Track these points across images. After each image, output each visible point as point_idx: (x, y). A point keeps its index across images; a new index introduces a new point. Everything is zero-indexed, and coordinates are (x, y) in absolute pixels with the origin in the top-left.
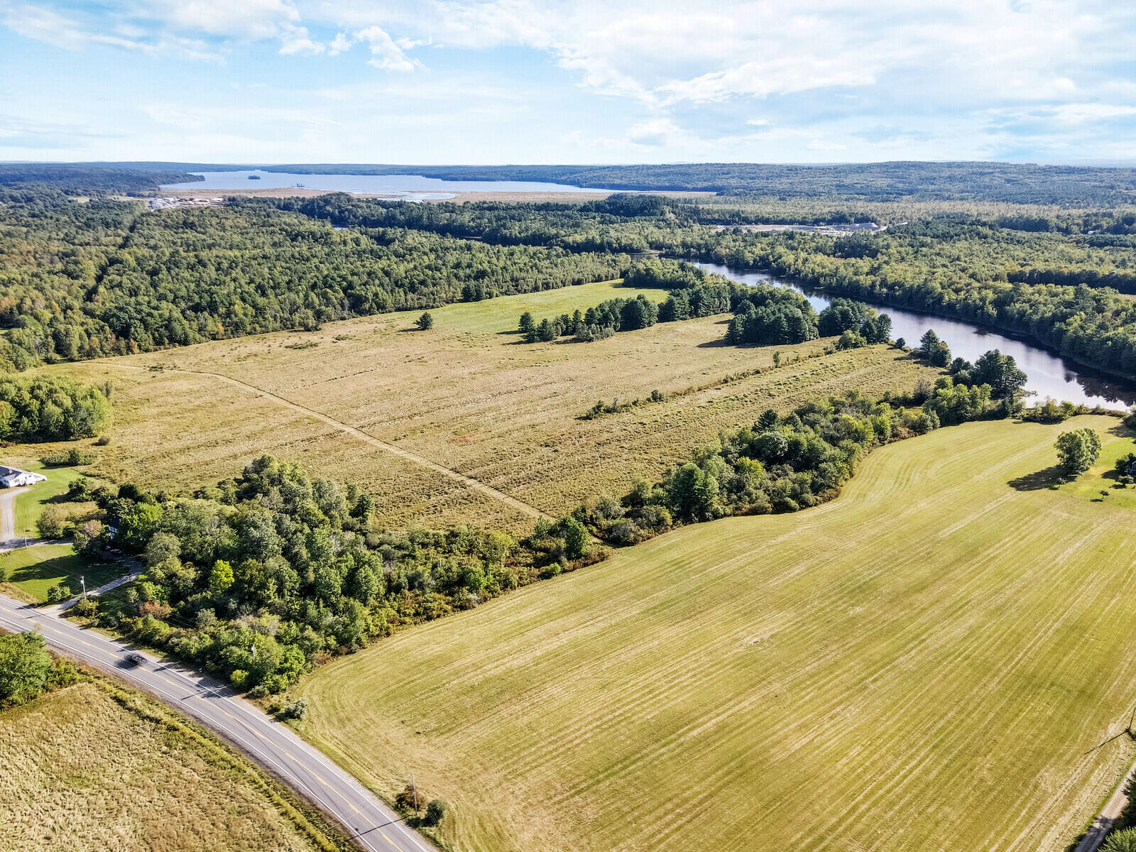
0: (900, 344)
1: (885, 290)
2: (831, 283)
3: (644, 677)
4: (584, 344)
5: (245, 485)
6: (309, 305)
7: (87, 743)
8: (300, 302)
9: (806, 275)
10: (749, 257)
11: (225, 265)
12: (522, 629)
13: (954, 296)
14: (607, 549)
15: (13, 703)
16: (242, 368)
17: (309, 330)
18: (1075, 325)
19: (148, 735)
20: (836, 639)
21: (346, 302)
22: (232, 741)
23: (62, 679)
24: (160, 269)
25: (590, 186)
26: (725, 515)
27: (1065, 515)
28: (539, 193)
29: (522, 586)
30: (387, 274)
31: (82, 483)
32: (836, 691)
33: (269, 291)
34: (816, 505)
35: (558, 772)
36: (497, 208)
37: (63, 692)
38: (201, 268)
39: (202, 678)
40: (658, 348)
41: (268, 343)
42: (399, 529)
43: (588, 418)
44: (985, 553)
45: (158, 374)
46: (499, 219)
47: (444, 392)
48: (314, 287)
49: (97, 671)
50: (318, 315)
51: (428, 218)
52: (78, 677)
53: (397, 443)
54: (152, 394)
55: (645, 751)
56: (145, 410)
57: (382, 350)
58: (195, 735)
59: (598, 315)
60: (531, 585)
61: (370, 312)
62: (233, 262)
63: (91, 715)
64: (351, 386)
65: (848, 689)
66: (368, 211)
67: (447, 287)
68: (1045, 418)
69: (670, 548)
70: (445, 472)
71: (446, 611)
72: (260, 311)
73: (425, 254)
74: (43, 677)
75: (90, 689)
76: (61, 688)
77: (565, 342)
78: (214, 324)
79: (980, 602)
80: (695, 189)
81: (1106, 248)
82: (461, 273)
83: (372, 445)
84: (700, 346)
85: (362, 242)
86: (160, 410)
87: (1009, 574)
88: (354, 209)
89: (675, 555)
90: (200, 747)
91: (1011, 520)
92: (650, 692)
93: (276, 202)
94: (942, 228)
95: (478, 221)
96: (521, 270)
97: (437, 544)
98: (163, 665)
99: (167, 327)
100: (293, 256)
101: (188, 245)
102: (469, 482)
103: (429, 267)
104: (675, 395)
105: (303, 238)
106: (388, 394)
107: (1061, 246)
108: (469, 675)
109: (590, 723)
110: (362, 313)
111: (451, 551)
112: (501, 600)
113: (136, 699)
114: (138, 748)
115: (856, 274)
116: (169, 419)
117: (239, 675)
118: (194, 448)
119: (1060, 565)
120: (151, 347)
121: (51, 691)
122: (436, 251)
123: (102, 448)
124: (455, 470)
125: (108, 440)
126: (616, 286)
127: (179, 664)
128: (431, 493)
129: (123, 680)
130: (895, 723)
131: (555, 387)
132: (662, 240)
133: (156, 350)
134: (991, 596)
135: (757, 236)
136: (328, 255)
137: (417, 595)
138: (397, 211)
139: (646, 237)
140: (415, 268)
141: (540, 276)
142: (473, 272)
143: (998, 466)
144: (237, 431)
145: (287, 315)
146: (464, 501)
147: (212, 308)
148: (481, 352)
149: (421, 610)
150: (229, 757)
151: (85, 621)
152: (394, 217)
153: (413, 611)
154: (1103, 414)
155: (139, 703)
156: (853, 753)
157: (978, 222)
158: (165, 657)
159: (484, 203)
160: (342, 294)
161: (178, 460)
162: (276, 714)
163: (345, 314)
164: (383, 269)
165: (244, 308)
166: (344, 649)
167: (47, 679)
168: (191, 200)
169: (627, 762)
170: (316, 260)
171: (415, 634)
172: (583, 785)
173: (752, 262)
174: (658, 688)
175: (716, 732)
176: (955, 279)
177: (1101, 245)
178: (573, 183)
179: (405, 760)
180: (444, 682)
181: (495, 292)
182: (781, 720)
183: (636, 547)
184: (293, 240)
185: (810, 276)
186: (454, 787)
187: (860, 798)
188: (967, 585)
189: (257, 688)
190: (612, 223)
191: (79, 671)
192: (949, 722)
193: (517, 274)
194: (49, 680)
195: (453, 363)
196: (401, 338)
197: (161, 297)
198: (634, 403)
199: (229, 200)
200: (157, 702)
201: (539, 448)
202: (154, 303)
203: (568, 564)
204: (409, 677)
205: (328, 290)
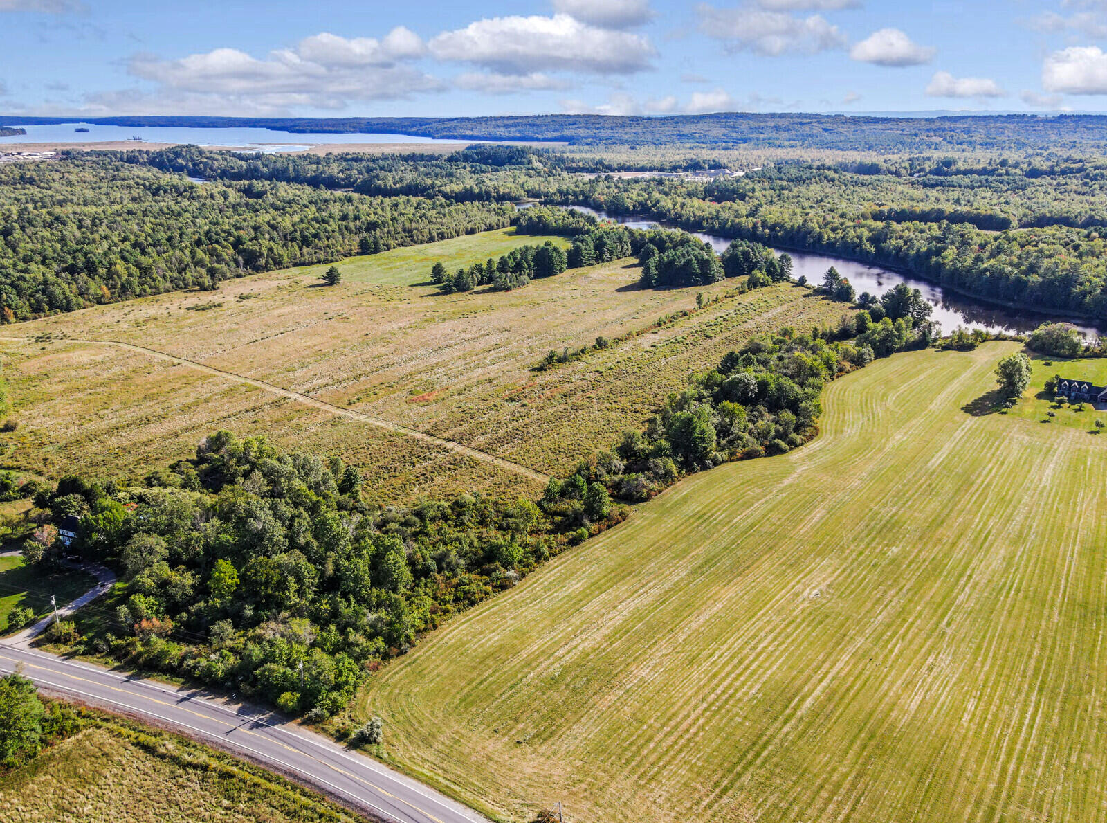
0: (802, 282)
1: (767, 231)
2: (714, 226)
3: (726, 646)
4: (503, 293)
5: (203, 467)
6: (199, 263)
7: (123, 808)
8: (187, 259)
9: (688, 219)
10: (629, 204)
11: (88, 222)
12: (576, 603)
13: (832, 235)
14: (626, 508)
15: (9, 767)
16: (145, 334)
17: (206, 290)
18: (950, 258)
19: (197, 787)
20: (889, 583)
21: (240, 259)
22: (307, 781)
23: (63, 728)
24: (13, 228)
25: (443, 137)
26: (724, 462)
27: (1027, 438)
28: (394, 145)
29: (554, 556)
30: (274, 228)
31: (7, 478)
32: (919, 640)
33: (150, 249)
34: (802, 444)
35: (690, 770)
36: (361, 160)
37: (68, 743)
38: (61, 227)
39: (240, 705)
40: (577, 293)
41: (164, 306)
42: (394, 502)
43: (541, 369)
44: (979, 480)
45: (46, 345)
46: (369, 170)
47: (379, 350)
48: (198, 243)
49: (102, 711)
50: (212, 272)
51: (294, 170)
52: (81, 722)
53: (352, 407)
54: (50, 369)
55: (768, 733)
56: (47, 387)
57: (296, 308)
58: (257, 779)
59: (511, 263)
60: (563, 554)
61: (266, 268)
62: (96, 218)
63: (115, 771)
64: (278, 349)
65: (929, 636)
66: (225, 163)
67: (341, 239)
68: (961, 346)
69: (685, 500)
70: (418, 436)
71: (487, 593)
72: (145, 271)
73: (306, 206)
74: (39, 728)
75: (101, 736)
76: (63, 739)
77: (484, 292)
78: (95, 287)
79: (999, 533)
80: (545, 140)
81: (937, 188)
82: (352, 225)
83: (326, 412)
84: (619, 290)
85: (231, 195)
86: (65, 385)
87: (1010, 501)
88: (210, 162)
89: (693, 508)
90: (270, 795)
91: (984, 447)
92: (740, 662)
93: (119, 156)
94: (793, 172)
95: (348, 172)
96: (411, 220)
97: (445, 518)
98: (184, 694)
99: (43, 291)
100: (161, 210)
101: (35, 202)
102: (450, 445)
103: (316, 220)
104: (618, 340)
105: (165, 192)
106: (321, 355)
107: (900, 188)
108: (543, 666)
109: (696, 706)
110: (257, 269)
111: (463, 524)
112: (538, 574)
113: (166, 742)
114: (192, 806)
115: (736, 217)
116: (80, 395)
117: (288, 698)
118: (123, 427)
119: (1048, 488)
120: (29, 315)
121: (52, 745)
122: (316, 203)
123: (10, 434)
124: (426, 433)
125: (16, 424)
126: (510, 234)
127: (204, 690)
128: (414, 460)
129: (140, 720)
130: (992, 666)
131: (494, 339)
132: (537, 188)
133: (35, 318)
134: (1006, 525)
135: (628, 182)
136: (200, 209)
137: (448, 578)
138: (259, 163)
139: (522, 186)
140: (302, 221)
141: (432, 226)
142: (363, 223)
143: (943, 395)
144: (166, 405)
145: (175, 275)
146: (452, 467)
147: (91, 268)
148: (402, 305)
149: (460, 595)
150: (311, 803)
151: (65, 649)
152: (256, 169)
153: (452, 597)
154: (1006, 339)
155: (171, 746)
156: (970, 706)
157: (823, 167)
158: (183, 683)
159: (347, 154)
160: (232, 251)
161: (109, 442)
162: (347, 740)
163: (240, 271)
164: (268, 223)
165: (127, 269)
166: (395, 651)
167: (43, 730)
168: (19, 154)
169: (757, 748)
170: (187, 215)
171: (463, 623)
172: (725, 782)
173: (631, 208)
174: (746, 657)
175: (829, 700)
176: (829, 218)
177: (933, 186)
178: (424, 135)
179: (517, 778)
180: (520, 676)
181: (392, 243)
182: (884, 679)
183: (651, 502)
184: (154, 194)
185: (692, 219)
186: (587, 805)
187: (1002, 757)
188: (979, 514)
189: (314, 711)
190: (483, 172)
191: (79, 714)
192: (1039, 661)
193: (408, 225)
194: (47, 731)
195: (377, 318)
196: (310, 294)
197: (27, 260)
198: (583, 351)
199: (63, 153)
200: (193, 743)
201: (505, 403)
202: (21, 265)
203: (594, 527)
204: (479, 675)
205: (217, 246)
